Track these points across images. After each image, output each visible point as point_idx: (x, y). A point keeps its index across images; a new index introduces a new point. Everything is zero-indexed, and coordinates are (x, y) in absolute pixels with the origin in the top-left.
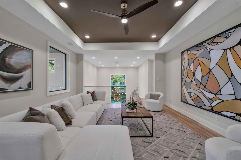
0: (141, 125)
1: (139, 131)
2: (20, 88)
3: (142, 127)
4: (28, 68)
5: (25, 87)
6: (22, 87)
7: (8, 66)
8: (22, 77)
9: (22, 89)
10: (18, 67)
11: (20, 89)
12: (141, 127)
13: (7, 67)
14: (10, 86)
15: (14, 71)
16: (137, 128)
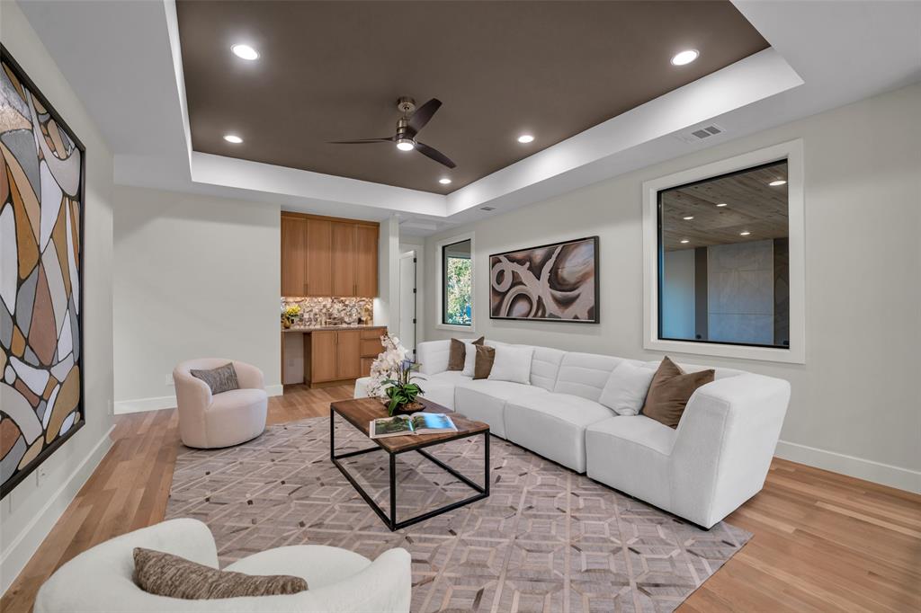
0: (374, 481)
1: (373, 464)
2: (576, 317)
3: (367, 479)
4: (588, 278)
5: (584, 316)
6: (579, 316)
7: (561, 282)
8: (578, 296)
9: (578, 318)
10: (572, 280)
11: (576, 320)
12: (369, 474)
13: (559, 284)
14: (563, 312)
15: (568, 288)
16: (382, 469)
